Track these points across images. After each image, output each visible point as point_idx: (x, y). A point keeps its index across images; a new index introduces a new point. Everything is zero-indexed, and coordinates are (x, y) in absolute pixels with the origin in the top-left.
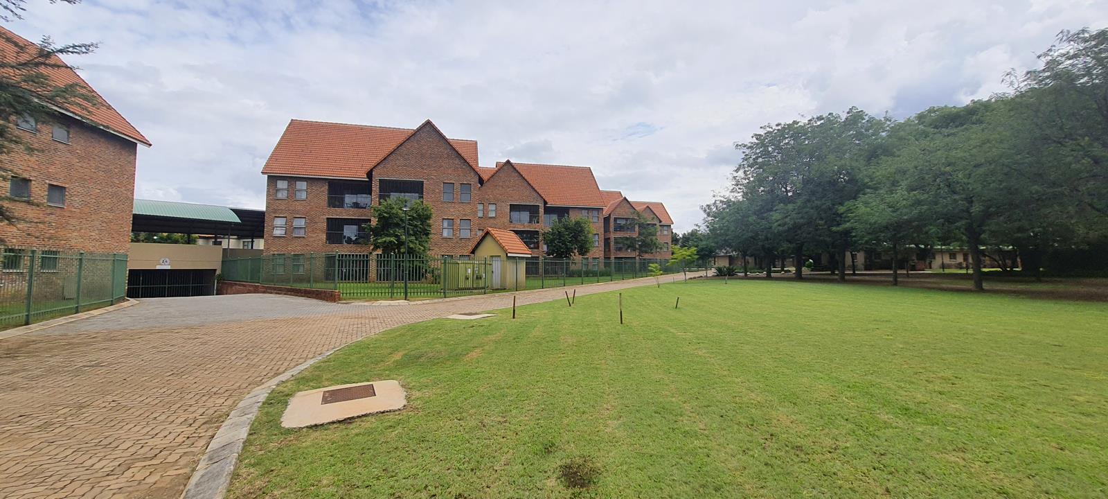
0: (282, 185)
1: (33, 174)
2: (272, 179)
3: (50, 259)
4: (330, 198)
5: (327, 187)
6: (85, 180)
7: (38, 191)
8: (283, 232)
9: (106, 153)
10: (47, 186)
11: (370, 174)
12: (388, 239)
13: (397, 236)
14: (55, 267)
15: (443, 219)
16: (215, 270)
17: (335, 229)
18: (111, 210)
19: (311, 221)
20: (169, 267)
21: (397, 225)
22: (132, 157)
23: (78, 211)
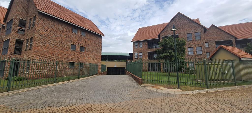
0: (136, 44)
1: (76, 44)
2: (134, 43)
3: (81, 65)
4: (148, 46)
5: (147, 43)
6: (89, 45)
7: (78, 48)
8: (137, 57)
9: (94, 38)
10: (80, 46)
11: (159, 36)
12: (166, 54)
13: (170, 53)
14: (82, 67)
15: (188, 48)
16: (125, 68)
17: (150, 55)
18: (96, 53)
19: (144, 53)
20: (116, 67)
21: (170, 48)
22: (101, 39)
23: (88, 53)
